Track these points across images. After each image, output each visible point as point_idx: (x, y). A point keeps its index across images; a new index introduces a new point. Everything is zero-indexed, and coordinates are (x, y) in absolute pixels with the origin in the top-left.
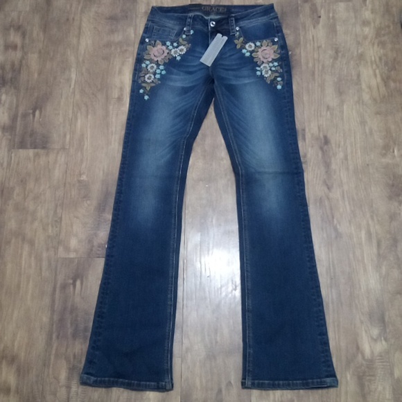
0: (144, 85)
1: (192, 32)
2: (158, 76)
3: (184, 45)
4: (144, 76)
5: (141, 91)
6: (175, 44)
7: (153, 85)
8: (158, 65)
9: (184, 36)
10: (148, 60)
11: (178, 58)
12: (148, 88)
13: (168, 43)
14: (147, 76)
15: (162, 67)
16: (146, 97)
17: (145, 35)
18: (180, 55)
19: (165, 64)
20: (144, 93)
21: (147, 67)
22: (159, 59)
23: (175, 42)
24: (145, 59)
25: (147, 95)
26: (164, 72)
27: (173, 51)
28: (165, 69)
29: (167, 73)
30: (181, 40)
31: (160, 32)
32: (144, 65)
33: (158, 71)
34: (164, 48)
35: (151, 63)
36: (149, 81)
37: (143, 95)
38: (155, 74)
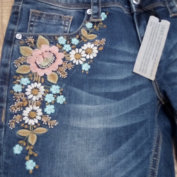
0: (21, 132)
1: (103, 16)
2: (50, 109)
3: (92, 42)
4: (20, 113)
5: (17, 149)
6: (75, 41)
7: (42, 130)
8: (47, 85)
9: (89, 25)
10: (24, 76)
11: (86, 67)
12: (33, 140)
13: (62, 40)
14: (26, 112)
15: (55, 89)
16: (30, 165)
17: (13, 27)
18: (87, 61)
19: (60, 82)
20: (25, 153)
21: (24, 91)
22: (48, 72)
23: (74, 36)
24: (18, 75)
25: (32, 157)
26: (61, 100)
27: (73, 53)
28: (63, 93)
29: (68, 101)
30: (84, 32)
31: (43, 20)
32: (17, 88)
33: (49, 98)
34: (55, 49)
35: (32, 82)
36: (32, 122)
37: (22, 159)
38: (43, 104)
